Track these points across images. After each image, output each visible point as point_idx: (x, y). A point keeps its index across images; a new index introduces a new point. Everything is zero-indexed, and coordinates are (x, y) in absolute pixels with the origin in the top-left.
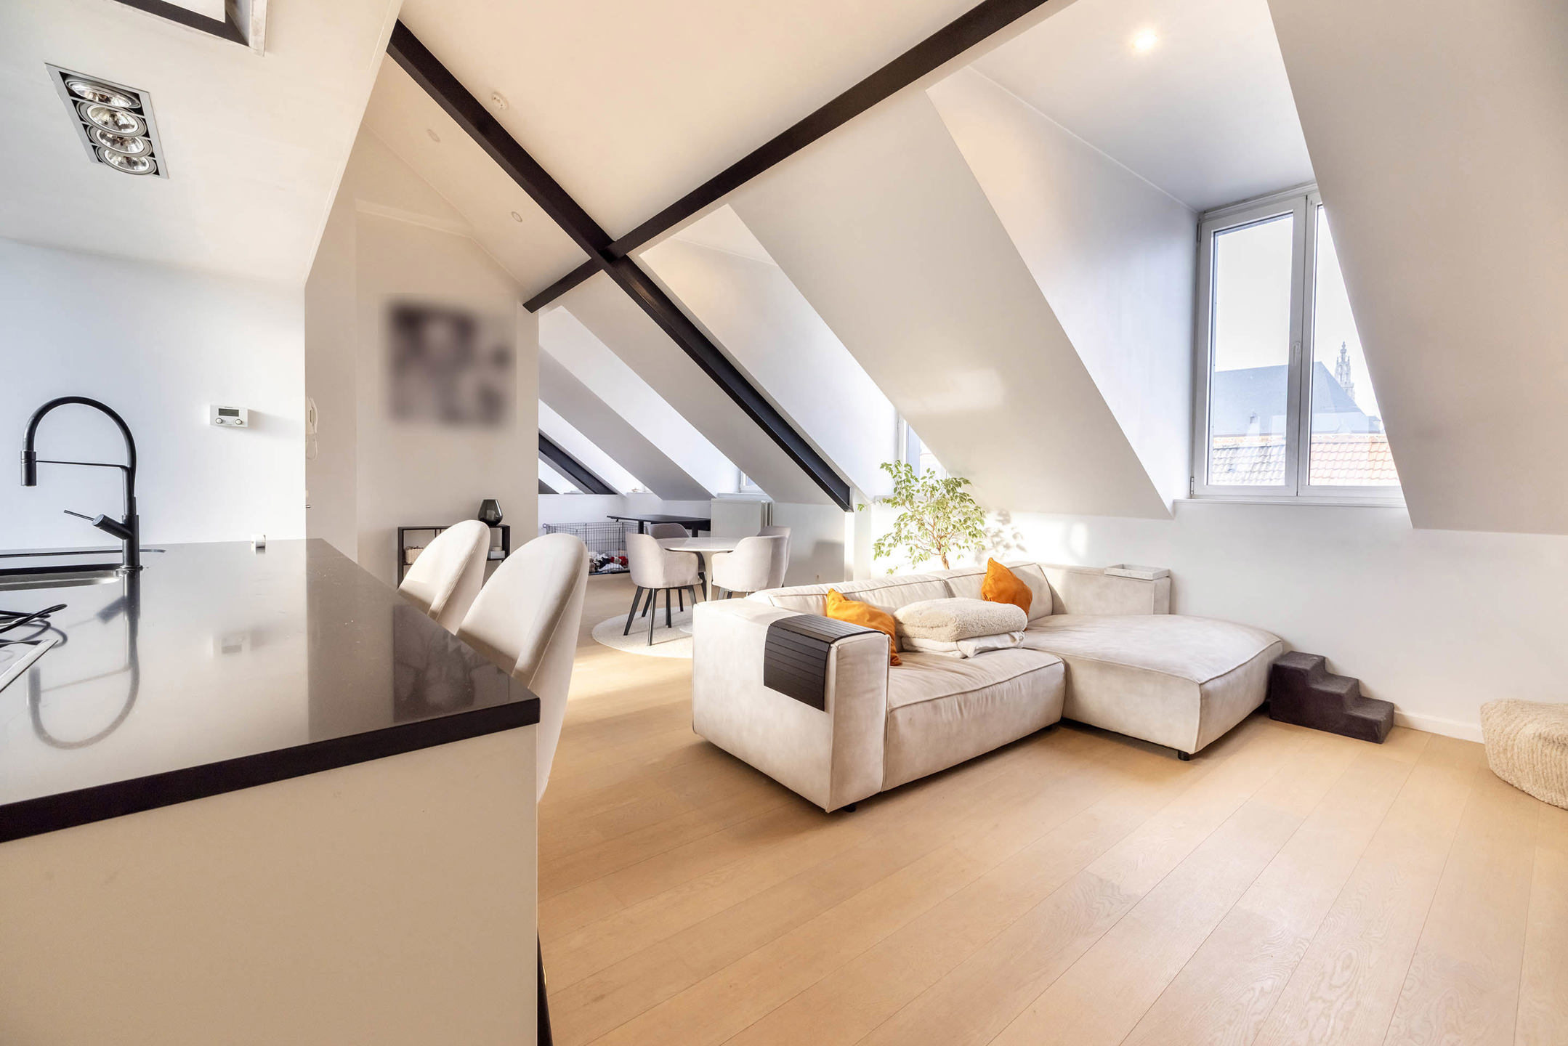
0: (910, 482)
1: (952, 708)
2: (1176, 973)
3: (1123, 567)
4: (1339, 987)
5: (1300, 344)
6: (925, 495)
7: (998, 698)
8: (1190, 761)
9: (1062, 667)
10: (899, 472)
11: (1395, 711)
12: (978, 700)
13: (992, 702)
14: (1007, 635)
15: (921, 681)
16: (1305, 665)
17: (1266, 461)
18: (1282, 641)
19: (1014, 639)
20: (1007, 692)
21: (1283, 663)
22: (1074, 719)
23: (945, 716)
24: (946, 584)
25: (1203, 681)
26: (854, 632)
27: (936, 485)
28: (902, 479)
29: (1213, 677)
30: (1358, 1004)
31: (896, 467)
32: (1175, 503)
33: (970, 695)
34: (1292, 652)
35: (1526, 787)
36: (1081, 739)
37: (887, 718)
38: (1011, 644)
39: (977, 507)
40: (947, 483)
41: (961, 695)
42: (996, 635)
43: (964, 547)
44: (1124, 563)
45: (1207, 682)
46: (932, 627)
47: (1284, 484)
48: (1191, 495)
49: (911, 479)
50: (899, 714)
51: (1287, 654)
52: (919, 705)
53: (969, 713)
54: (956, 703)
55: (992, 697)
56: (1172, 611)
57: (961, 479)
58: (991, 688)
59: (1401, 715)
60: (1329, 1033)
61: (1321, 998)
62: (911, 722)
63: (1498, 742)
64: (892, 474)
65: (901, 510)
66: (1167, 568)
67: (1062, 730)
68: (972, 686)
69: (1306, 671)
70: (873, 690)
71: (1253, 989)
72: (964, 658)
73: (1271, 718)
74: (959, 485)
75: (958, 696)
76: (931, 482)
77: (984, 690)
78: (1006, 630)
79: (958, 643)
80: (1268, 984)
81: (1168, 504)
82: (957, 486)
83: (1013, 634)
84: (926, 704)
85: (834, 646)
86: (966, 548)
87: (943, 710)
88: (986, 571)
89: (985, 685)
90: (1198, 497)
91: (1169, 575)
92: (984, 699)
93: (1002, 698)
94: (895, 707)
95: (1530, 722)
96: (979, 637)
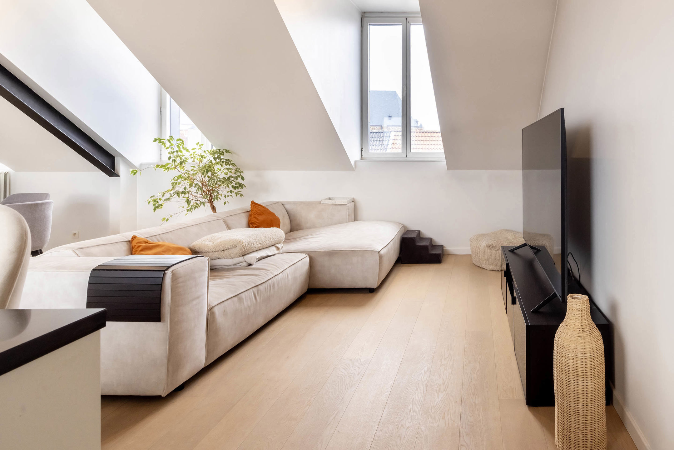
0: (181, 152)
1: (250, 298)
2: (393, 382)
3: (330, 199)
4: (447, 358)
5: (406, 86)
6: (194, 161)
7: (276, 285)
8: (375, 292)
9: (307, 259)
10: (172, 145)
11: (444, 249)
12: (265, 288)
13: (273, 288)
14: (273, 246)
15: (228, 285)
16: (414, 235)
17: (378, 140)
18: (404, 227)
19: (278, 249)
20: (281, 280)
21: (406, 236)
22: (315, 288)
23: (247, 303)
24: (225, 222)
25: (380, 250)
26: (179, 261)
27: (203, 154)
28: (175, 150)
29: (383, 248)
30: (454, 360)
31: (169, 141)
32: (355, 162)
33: (260, 287)
34: (408, 231)
35: (483, 266)
36: (319, 298)
37: (208, 315)
38: (277, 252)
39: (237, 168)
40: (213, 153)
41: (255, 288)
42: (267, 248)
43: (228, 196)
44: (331, 196)
45: (381, 250)
46: (223, 250)
47: (401, 152)
48: (362, 158)
49: (183, 150)
50: (217, 310)
51: (406, 232)
52: (229, 301)
53: (260, 298)
54: (252, 293)
55: (273, 285)
56: (355, 219)
57: (224, 150)
58: (272, 279)
59: (446, 250)
60: (448, 375)
61: (443, 364)
62: (225, 313)
63: (475, 251)
64: (165, 146)
65: (175, 173)
66: (352, 197)
67: (309, 296)
68: (261, 281)
69: (415, 238)
70: (198, 297)
71: (422, 373)
72: (248, 266)
73: (402, 263)
74: (222, 153)
75: (253, 289)
76: (200, 152)
77: (268, 282)
78: (273, 243)
79: (244, 257)
80: (426, 369)
81: (353, 163)
82: (221, 154)
83: (277, 245)
84: (234, 299)
85: (169, 272)
86: (230, 196)
87: (245, 301)
88: (250, 210)
89: (269, 278)
90: (365, 158)
91: (354, 201)
92: (269, 287)
93: (278, 285)
94: (214, 305)
95: (484, 241)
96: (257, 251)
